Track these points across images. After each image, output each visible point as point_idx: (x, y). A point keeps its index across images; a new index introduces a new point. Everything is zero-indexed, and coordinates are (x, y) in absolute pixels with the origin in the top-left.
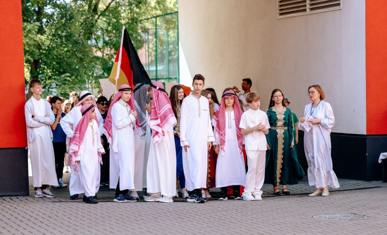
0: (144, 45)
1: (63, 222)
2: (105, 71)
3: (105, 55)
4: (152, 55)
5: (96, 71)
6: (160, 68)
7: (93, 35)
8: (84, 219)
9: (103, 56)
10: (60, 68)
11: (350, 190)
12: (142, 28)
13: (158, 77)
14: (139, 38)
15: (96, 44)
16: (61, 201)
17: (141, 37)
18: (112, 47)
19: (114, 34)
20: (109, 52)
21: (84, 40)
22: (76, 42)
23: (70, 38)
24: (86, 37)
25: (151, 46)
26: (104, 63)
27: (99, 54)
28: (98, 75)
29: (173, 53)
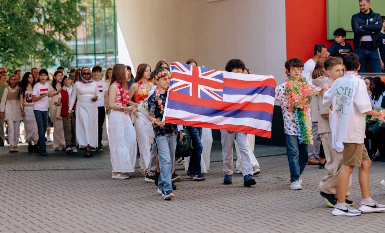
0: (82, 22)
1: (19, 190)
2: (46, 47)
3: (46, 32)
4: (89, 30)
5: (38, 46)
6: (97, 42)
7: (35, 13)
8: (38, 187)
9: (44, 32)
10: (5, 44)
11: (274, 156)
12: (79, 6)
13: (97, 52)
14: (78, 16)
15: (37, 21)
16: (15, 170)
17: (79, 15)
18: (53, 24)
19: (54, 12)
20: (50, 30)
21: (27, 19)
22: (19, 20)
23: (13, 18)
24: (29, 16)
25: (88, 22)
26: (46, 39)
27: (41, 31)
28: (40, 50)
29: (108, 28)
